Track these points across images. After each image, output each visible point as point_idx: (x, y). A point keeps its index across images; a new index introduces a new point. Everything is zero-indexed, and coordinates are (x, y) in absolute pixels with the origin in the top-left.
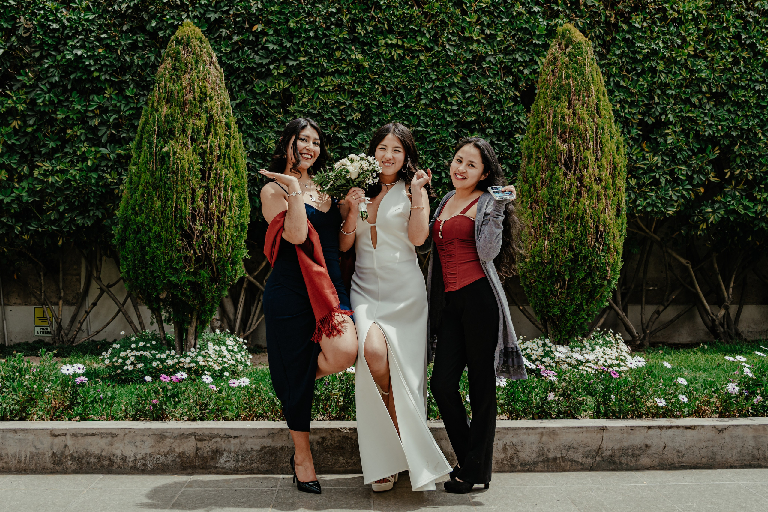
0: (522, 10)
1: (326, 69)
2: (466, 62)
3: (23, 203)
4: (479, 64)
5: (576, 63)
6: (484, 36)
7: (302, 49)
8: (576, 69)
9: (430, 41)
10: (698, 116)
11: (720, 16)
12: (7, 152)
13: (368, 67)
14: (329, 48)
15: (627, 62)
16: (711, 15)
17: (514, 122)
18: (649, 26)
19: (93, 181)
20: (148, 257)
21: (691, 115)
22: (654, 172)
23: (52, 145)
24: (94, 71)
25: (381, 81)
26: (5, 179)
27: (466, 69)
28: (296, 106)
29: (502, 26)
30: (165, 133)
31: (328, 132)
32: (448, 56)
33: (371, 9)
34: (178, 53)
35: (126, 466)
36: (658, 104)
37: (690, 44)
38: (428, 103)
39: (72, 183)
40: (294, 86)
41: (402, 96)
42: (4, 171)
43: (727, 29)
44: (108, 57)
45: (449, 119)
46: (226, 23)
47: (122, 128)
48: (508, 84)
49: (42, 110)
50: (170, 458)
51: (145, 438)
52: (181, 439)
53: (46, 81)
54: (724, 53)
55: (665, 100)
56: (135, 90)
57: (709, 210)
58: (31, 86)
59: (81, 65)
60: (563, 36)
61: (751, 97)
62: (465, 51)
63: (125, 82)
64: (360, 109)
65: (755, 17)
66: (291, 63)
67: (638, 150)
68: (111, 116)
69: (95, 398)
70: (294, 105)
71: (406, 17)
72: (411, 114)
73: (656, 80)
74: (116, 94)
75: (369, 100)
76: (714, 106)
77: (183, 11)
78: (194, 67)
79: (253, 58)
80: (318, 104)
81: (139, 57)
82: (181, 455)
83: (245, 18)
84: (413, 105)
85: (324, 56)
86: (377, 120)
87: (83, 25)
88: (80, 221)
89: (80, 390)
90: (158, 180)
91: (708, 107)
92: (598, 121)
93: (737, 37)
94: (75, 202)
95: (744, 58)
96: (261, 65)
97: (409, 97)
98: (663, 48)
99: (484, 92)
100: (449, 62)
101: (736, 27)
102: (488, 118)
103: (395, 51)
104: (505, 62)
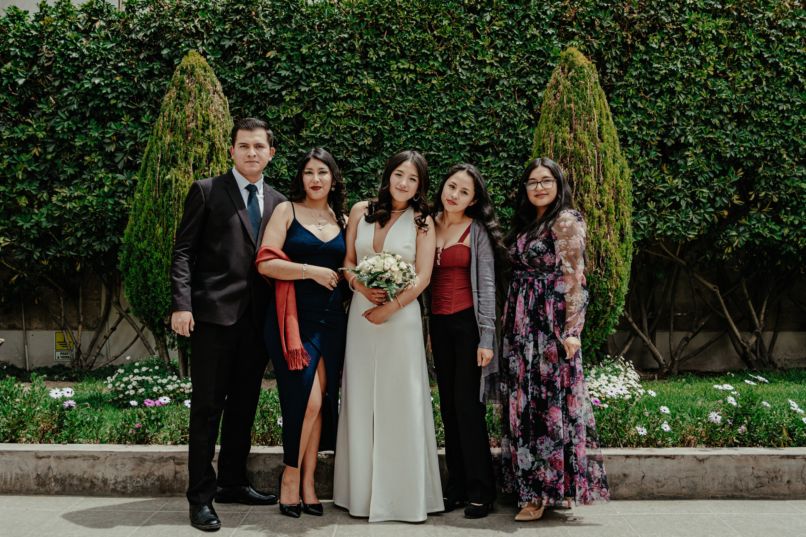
0: (536, 32)
1: (338, 94)
2: (479, 85)
3: (43, 229)
4: (493, 87)
5: (578, 87)
6: (497, 59)
7: (314, 75)
8: (577, 93)
9: (442, 65)
10: (719, 137)
11: (741, 35)
12: (27, 178)
13: (379, 91)
14: (341, 73)
15: (644, 83)
16: (732, 34)
17: (528, 146)
18: (666, 46)
19: (110, 207)
20: (150, 283)
21: (711, 136)
22: (674, 194)
23: (70, 171)
24: (111, 99)
25: (393, 105)
26: (24, 205)
27: (479, 92)
28: (308, 131)
29: (516, 49)
30: (168, 161)
31: (340, 157)
32: (460, 80)
33: (384, 34)
34: (183, 82)
35: (107, 488)
36: (677, 125)
37: (710, 64)
38: (440, 127)
39: (90, 209)
40: (307, 111)
41: (414, 120)
42: (24, 198)
43: (748, 48)
44: (125, 85)
45: (461, 143)
46: (240, 50)
47: (138, 154)
48: (522, 108)
49: (61, 137)
50: (150, 481)
51: (125, 461)
52: (160, 463)
53: (65, 109)
54: (745, 73)
55: (684, 121)
56: (151, 117)
57: (734, 233)
58: (51, 114)
59: (98, 93)
60: (566, 60)
61: (774, 117)
62: (479, 75)
63: (142, 109)
64: (372, 133)
65: (778, 35)
66: (303, 89)
67: (657, 173)
68: (127, 143)
69: (82, 421)
70: (306, 130)
71: (418, 41)
72: (424, 138)
73: (674, 101)
74: (133, 121)
75: (380, 125)
76: (736, 127)
77: (198, 39)
78: (197, 95)
79: (266, 84)
80: (330, 129)
81: (155, 85)
82: (161, 479)
83: (259, 44)
84: (425, 129)
85: (336, 81)
86: (389, 145)
87: (101, 54)
88: (97, 247)
89: (67, 413)
90: (161, 207)
91: (730, 128)
92: (600, 145)
93: (759, 56)
94: (92, 227)
95: (766, 77)
96: (273, 91)
97: (422, 121)
98: (681, 68)
99: (498, 116)
100: (462, 85)
101: (758, 46)
102: (502, 141)
103: (407, 75)
104: (518, 85)
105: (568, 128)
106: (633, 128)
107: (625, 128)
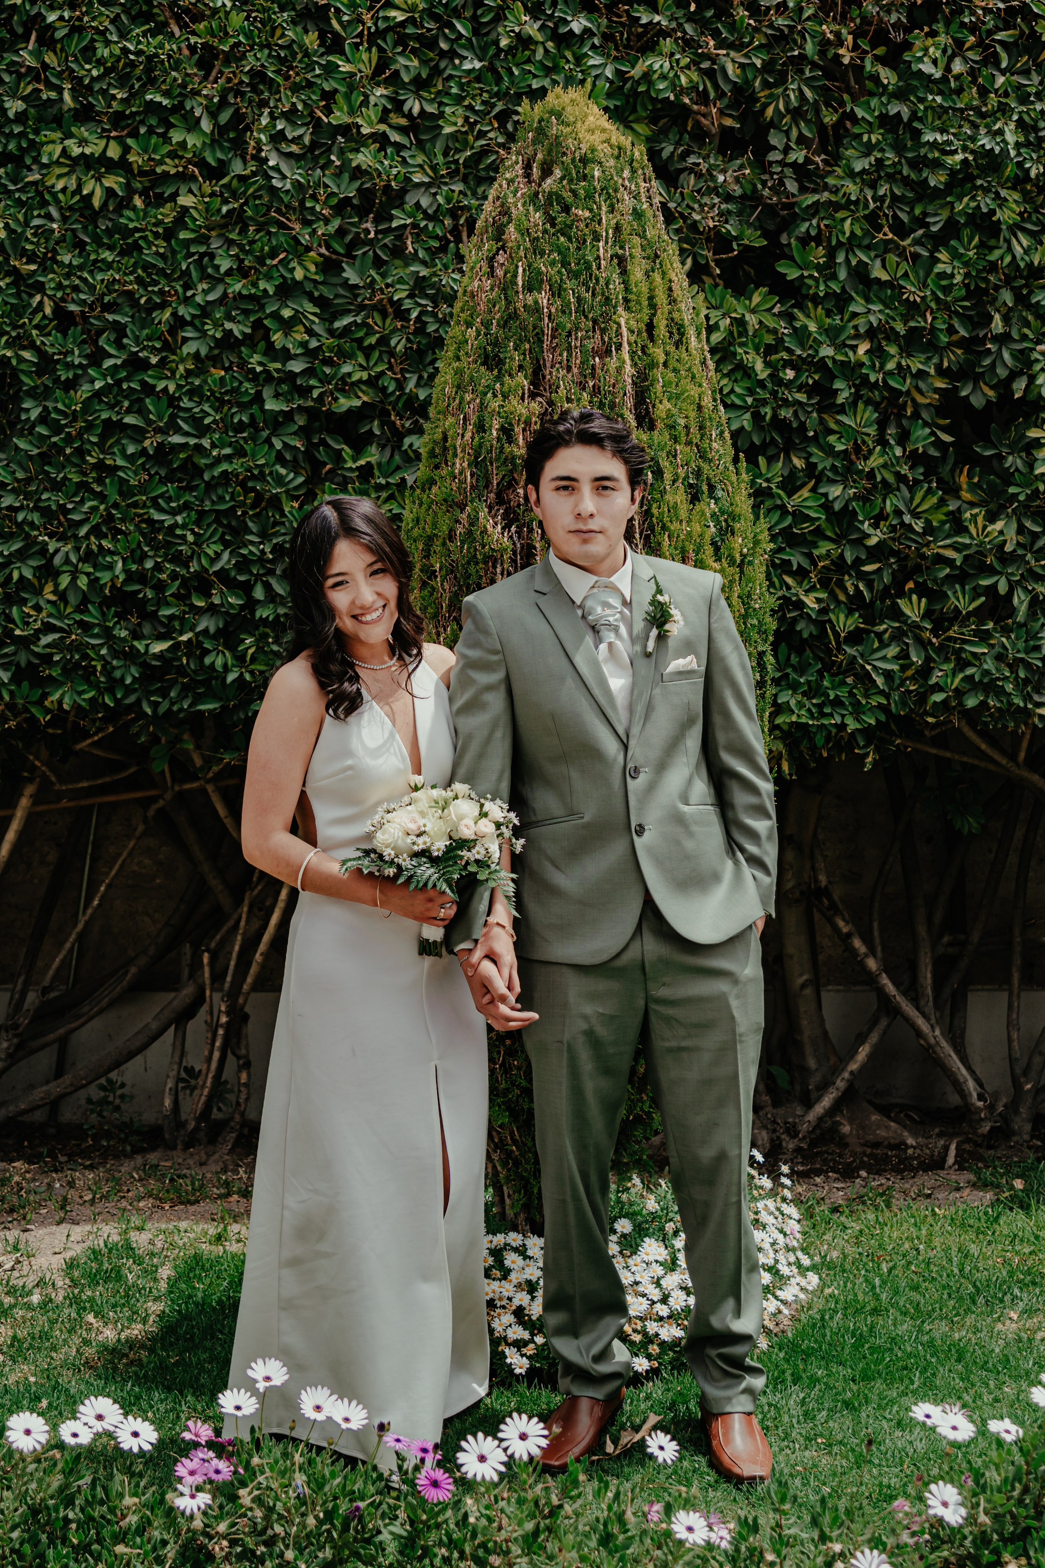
0: (532, 29)
2: (337, 210)
4: (384, 217)
6: (403, 122)
9: (214, 142)
15: (895, 198)
22: (991, 571)
25: (49, 280)
27: (341, 232)
29: (461, 86)
32: (273, 190)
33: (25, 39)
36: (1004, 339)
38: (203, 352)
41: (120, 330)
45: (275, 405)
55: (1028, 325)
60: (542, 133)
62: (337, 174)
67: (935, 500)
71: (132, 65)
72: (150, 390)
73: (995, 256)
84: (154, 360)
86: (34, 415)
97: (145, 332)
98: (1019, 146)
99: (402, 314)
100: (278, 211)
102: (412, 398)
103: (98, 179)
104: (468, 208)
105: (522, 380)
106: (854, 348)
107: (826, 351)
